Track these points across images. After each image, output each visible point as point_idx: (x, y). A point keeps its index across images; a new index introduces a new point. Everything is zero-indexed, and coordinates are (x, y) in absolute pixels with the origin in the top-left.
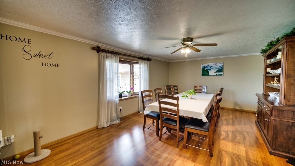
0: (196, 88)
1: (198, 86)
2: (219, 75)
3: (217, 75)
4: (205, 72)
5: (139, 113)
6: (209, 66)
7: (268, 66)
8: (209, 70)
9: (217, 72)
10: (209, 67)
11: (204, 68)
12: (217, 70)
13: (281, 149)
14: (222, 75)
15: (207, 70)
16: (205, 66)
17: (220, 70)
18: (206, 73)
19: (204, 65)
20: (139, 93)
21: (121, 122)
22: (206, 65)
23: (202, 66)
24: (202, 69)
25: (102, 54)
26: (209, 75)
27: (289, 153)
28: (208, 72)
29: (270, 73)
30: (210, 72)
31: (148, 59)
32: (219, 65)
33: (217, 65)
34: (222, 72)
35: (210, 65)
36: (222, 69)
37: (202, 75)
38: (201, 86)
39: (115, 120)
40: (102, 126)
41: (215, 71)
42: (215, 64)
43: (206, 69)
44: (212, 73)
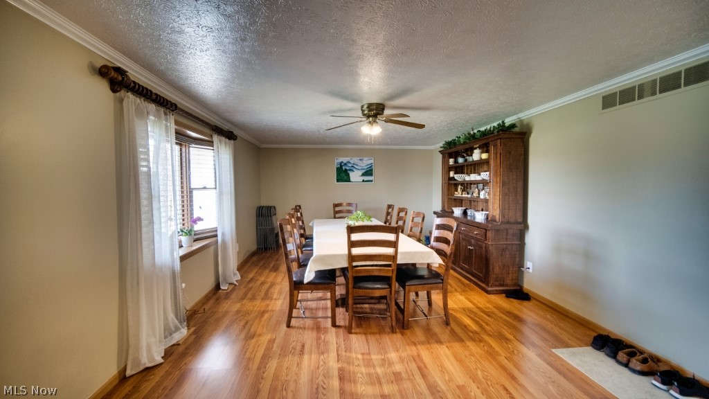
0: (337, 209)
1: (345, 204)
2: (367, 181)
3: (363, 181)
4: (343, 175)
5: (220, 291)
6: (349, 162)
7: (450, 168)
8: (350, 170)
9: (363, 175)
10: (350, 165)
11: (341, 166)
12: (364, 171)
13: (497, 283)
14: (372, 181)
15: (346, 170)
16: (342, 162)
17: (368, 172)
18: (345, 177)
19: (341, 160)
20: (217, 231)
21: (192, 329)
22: (345, 160)
23: (336, 161)
24: (337, 168)
25: (130, 99)
26: (349, 181)
27: (502, 285)
28: (348, 175)
29: (455, 180)
30: (351, 174)
31: (230, 136)
32: (366, 162)
33: (364, 162)
34: (371, 175)
35: (352, 162)
36: (372, 170)
37: (338, 181)
38: (349, 204)
39: (177, 329)
40: (145, 364)
41: (361, 174)
42: (361, 160)
43: (344, 168)
44: (355, 176)
